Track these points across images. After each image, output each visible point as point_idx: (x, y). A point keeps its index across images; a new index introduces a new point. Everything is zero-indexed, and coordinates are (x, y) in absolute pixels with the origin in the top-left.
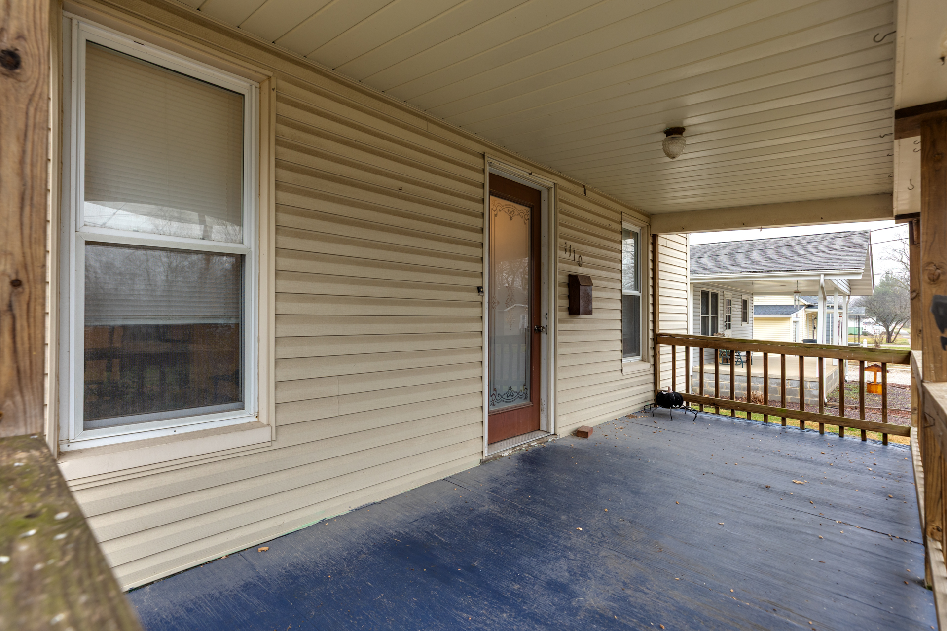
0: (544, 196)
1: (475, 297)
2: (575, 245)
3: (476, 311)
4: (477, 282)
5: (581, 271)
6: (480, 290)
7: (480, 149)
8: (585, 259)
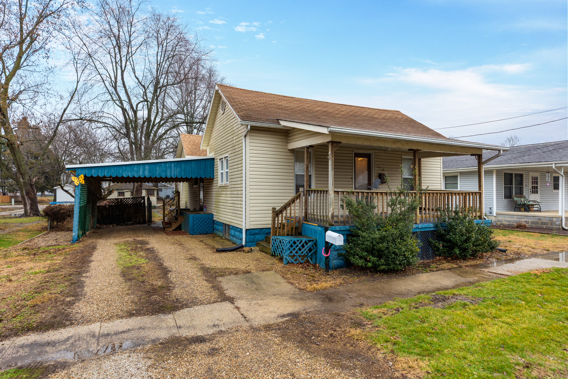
0: (371, 155)
1: (351, 180)
2: (381, 166)
3: (351, 183)
4: (351, 177)
5: (383, 172)
6: (352, 178)
7: (352, 149)
8: (385, 169)
